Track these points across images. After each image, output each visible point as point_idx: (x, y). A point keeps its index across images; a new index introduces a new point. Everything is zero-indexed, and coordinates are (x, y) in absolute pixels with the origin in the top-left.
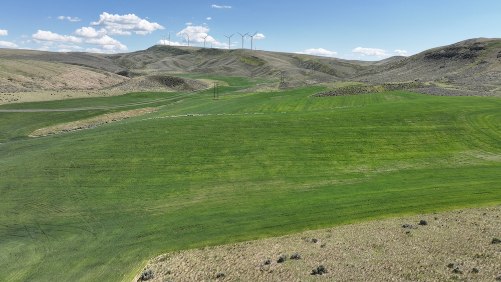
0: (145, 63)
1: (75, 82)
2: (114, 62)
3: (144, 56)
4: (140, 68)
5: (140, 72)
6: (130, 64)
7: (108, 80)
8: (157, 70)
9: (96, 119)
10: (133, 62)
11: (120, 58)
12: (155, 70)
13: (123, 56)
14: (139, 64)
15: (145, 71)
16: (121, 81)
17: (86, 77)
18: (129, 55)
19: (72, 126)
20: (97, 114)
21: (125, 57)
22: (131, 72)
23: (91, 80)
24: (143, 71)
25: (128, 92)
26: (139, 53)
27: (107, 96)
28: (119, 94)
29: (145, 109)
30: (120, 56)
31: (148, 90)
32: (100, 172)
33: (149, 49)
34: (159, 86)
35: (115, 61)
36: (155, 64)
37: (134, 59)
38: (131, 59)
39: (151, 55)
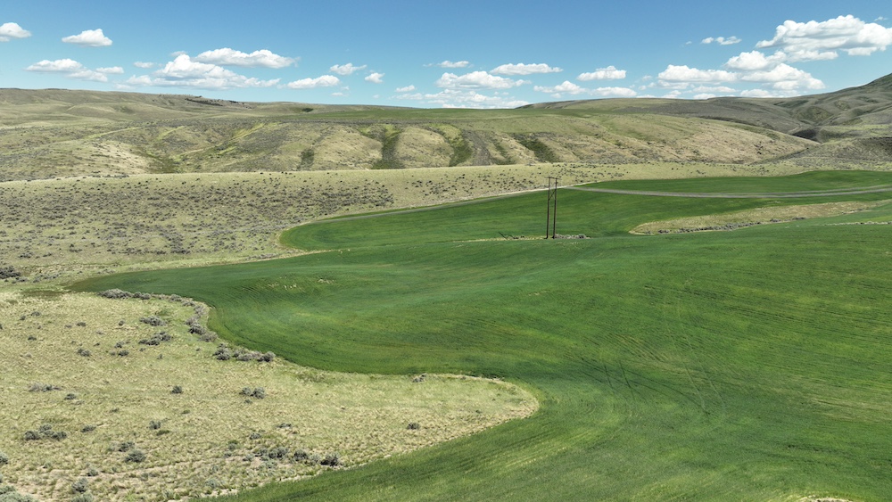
0: (859, 113)
1: (714, 150)
2: (791, 113)
3: (859, 98)
4: (846, 123)
5: (843, 131)
6: (824, 115)
7: (773, 147)
8: (884, 126)
9: (740, 215)
10: (831, 111)
11: (806, 105)
12: (879, 126)
13: (812, 101)
14: (844, 115)
15: (855, 128)
16: (800, 148)
17: (734, 141)
18: (823, 98)
19: (696, 223)
20: (743, 207)
21: (816, 103)
22: (823, 132)
23: (743, 146)
24: (851, 128)
25: (811, 169)
26: (850, 92)
27: (766, 175)
28: (792, 174)
29: (843, 205)
30: (805, 102)
31: (855, 167)
32: (733, 308)
33: (873, 84)
34: (886, 160)
35: (794, 111)
36: (883, 114)
37: (836, 104)
38: (827, 106)
39: (876, 95)
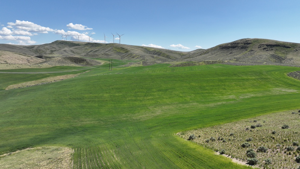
0: (52, 51)
1: (12, 61)
3: (50, 47)
4: (50, 54)
7: (32, 60)
8: (61, 55)
11: (34, 48)
14: (48, 52)
15: (53, 55)
16: (41, 61)
17: (18, 58)
21: (38, 48)
22: (44, 56)
23: (22, 60)
26: (47, 45)
31: (65, 65)
33: (53, 43)
35: (31, 50)
36: (59, 52)
38: (42, 49)
39: (55, 46)
